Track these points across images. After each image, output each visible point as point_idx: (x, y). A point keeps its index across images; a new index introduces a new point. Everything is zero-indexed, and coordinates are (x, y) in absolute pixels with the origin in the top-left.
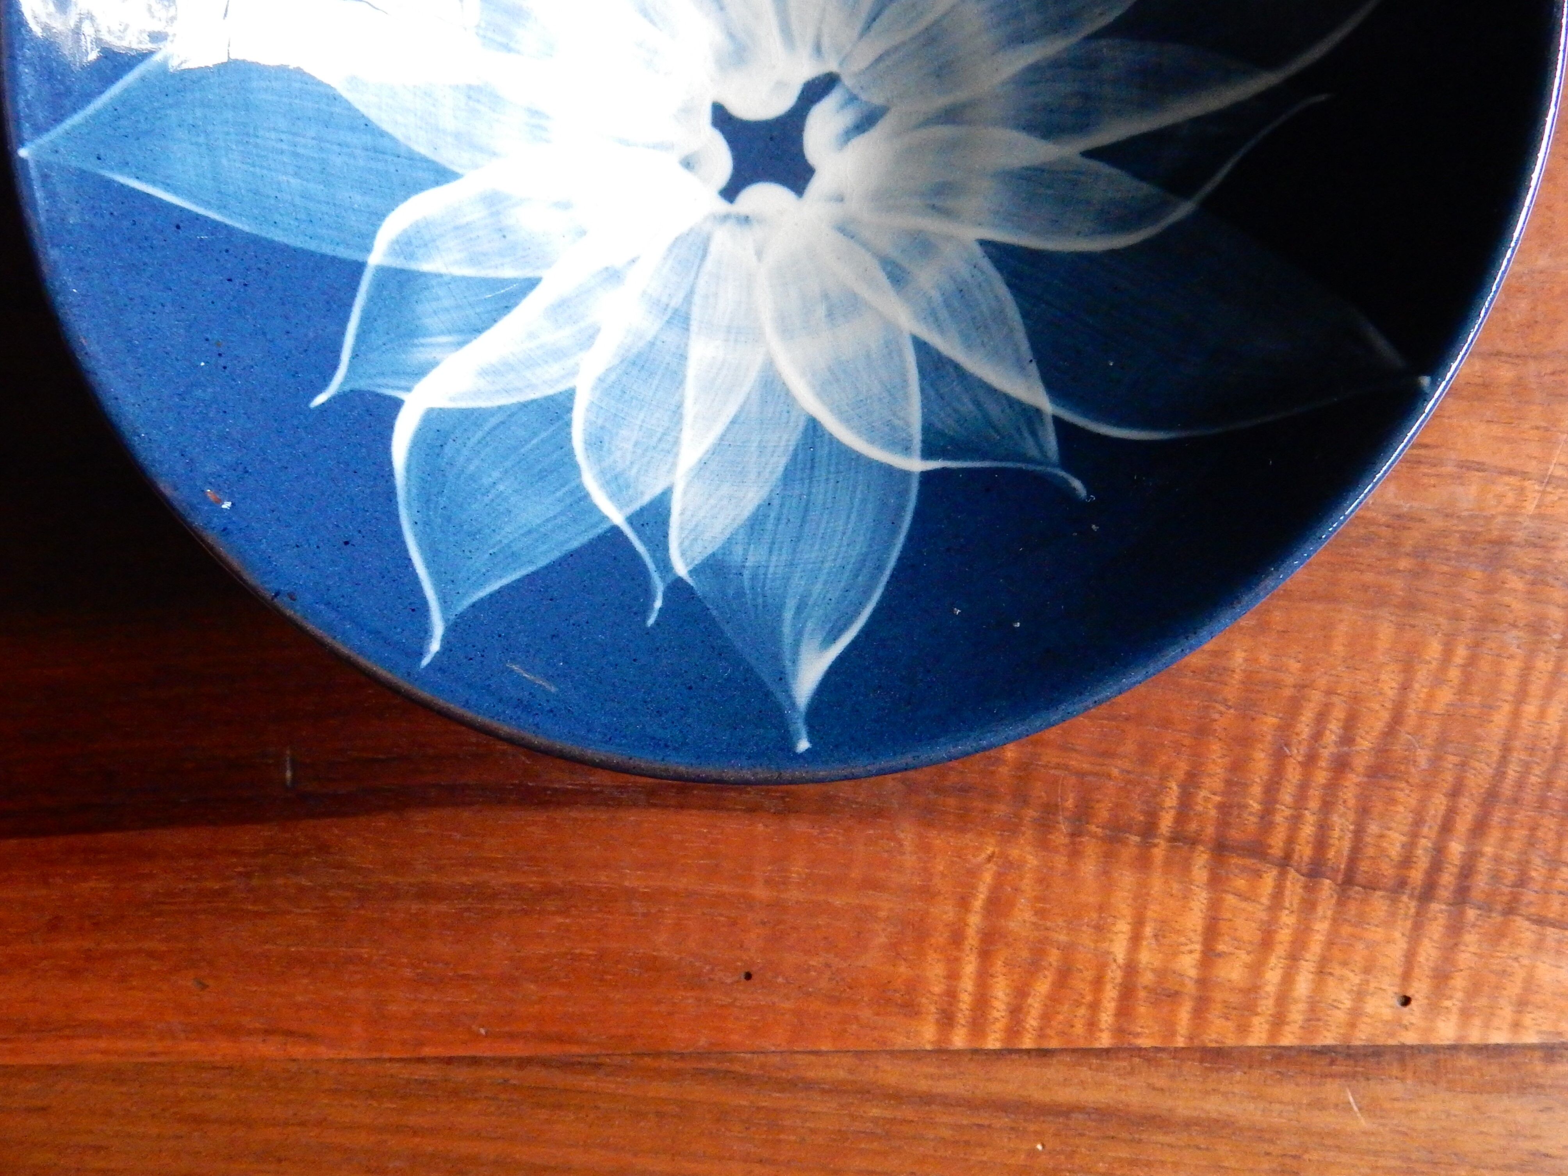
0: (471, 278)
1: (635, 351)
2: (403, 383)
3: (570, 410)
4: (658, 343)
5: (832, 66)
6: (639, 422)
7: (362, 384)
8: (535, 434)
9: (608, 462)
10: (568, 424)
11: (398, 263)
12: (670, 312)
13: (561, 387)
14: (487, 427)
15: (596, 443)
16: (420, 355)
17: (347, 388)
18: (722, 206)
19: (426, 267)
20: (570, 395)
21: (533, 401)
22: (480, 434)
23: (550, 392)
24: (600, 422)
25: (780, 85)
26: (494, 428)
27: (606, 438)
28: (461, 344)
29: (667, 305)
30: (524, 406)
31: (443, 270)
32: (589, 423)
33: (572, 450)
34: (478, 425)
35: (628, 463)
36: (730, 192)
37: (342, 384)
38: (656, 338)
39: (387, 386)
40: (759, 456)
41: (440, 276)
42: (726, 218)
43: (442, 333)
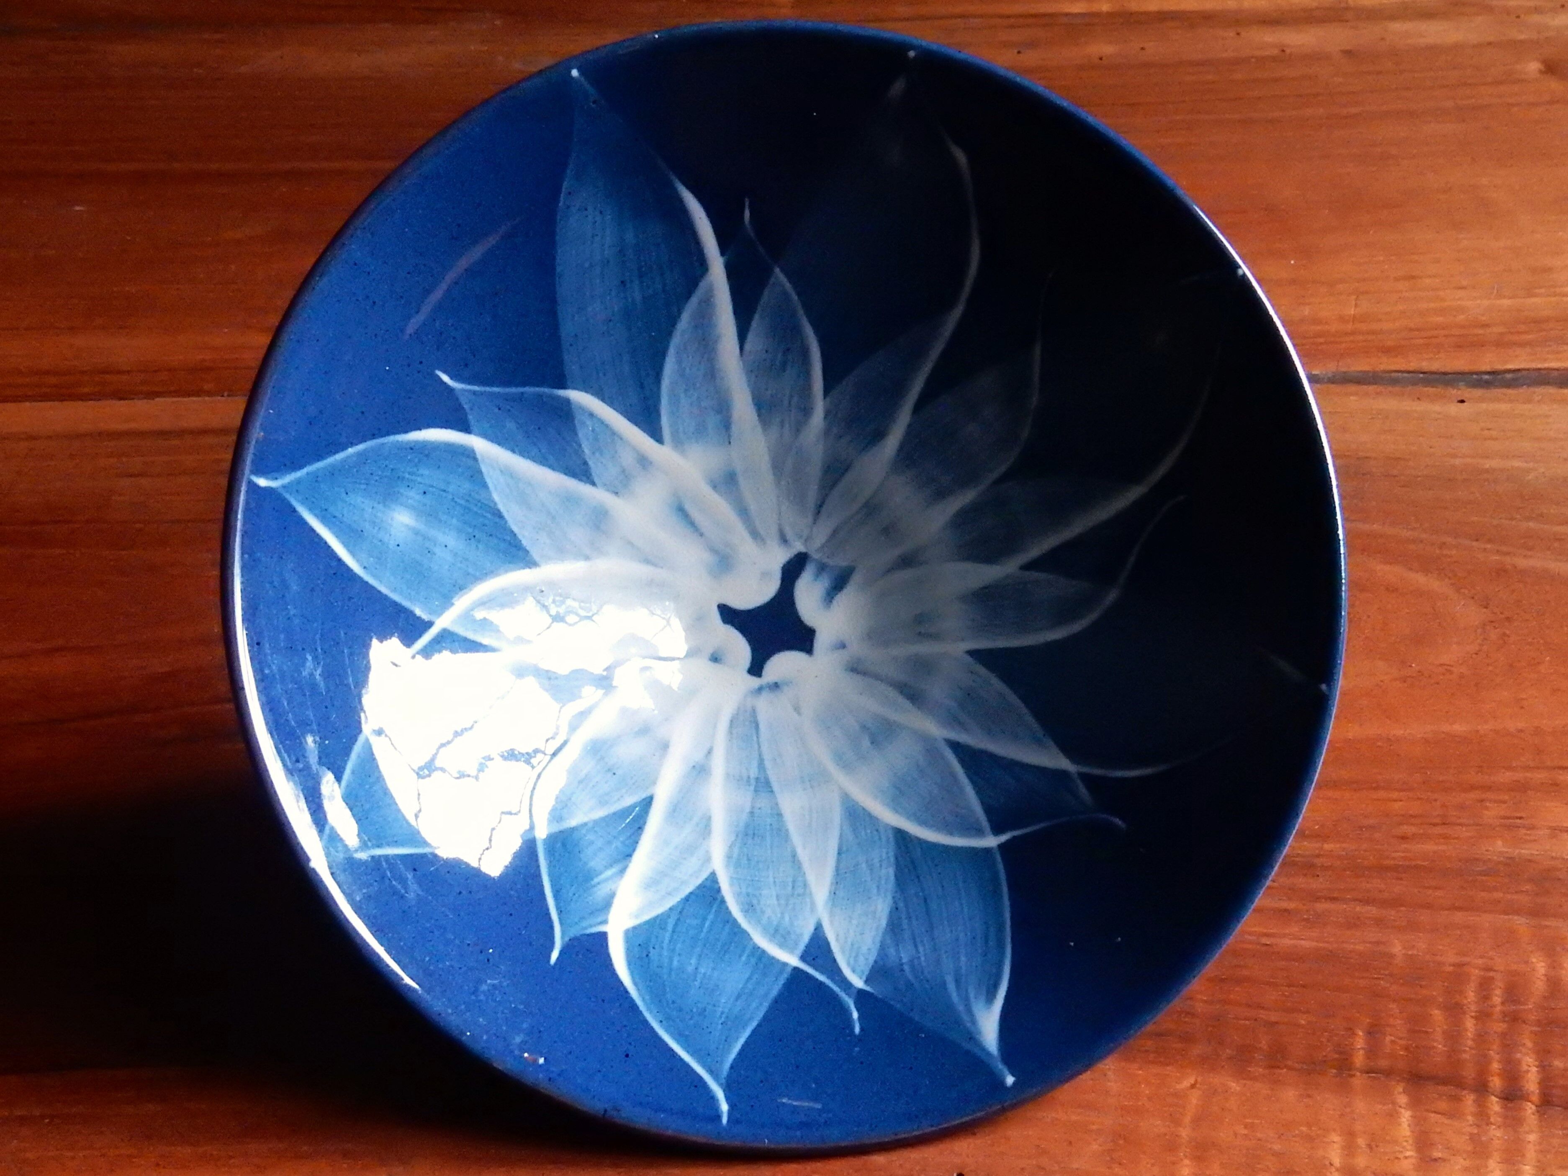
0: (607, 816)
1: (742, 824)
2: (599, 919)
3: (719, 890)
4: (756, 811)
5: (799, 547)
6: (771, 879)
7: (574, 932)
8: (704, 919)
9: (764, 920)
10: (723, 901)
11: (556, 828)
12: (753, 782)
13: (704, 875)
14: (670, 927)
15: (749, 908)
16: (601, 892)
17: (567, 939)
18: (755, 682)
19: (573, 823)
20: (713, 878)
21: (691, 893)
22: (667, 935)
23: (699, 881)
24: (744, 890)
25: (765, 575)
26: (676, 925)
27: (755, 902)
28: (623, 871)
29: (749, 777)
30: (687, 899)
31: (586, 820)
32: (737, 895)
33: (735, 920)
34: (663, 928)
35: (779, 915)
36: (756, 669)
37: (562, 937)
38: (753, 807)
39: (591, 926)
40: (871, 874)
41: (586, 824)
42: (760, 689)
43: (606, 868)
